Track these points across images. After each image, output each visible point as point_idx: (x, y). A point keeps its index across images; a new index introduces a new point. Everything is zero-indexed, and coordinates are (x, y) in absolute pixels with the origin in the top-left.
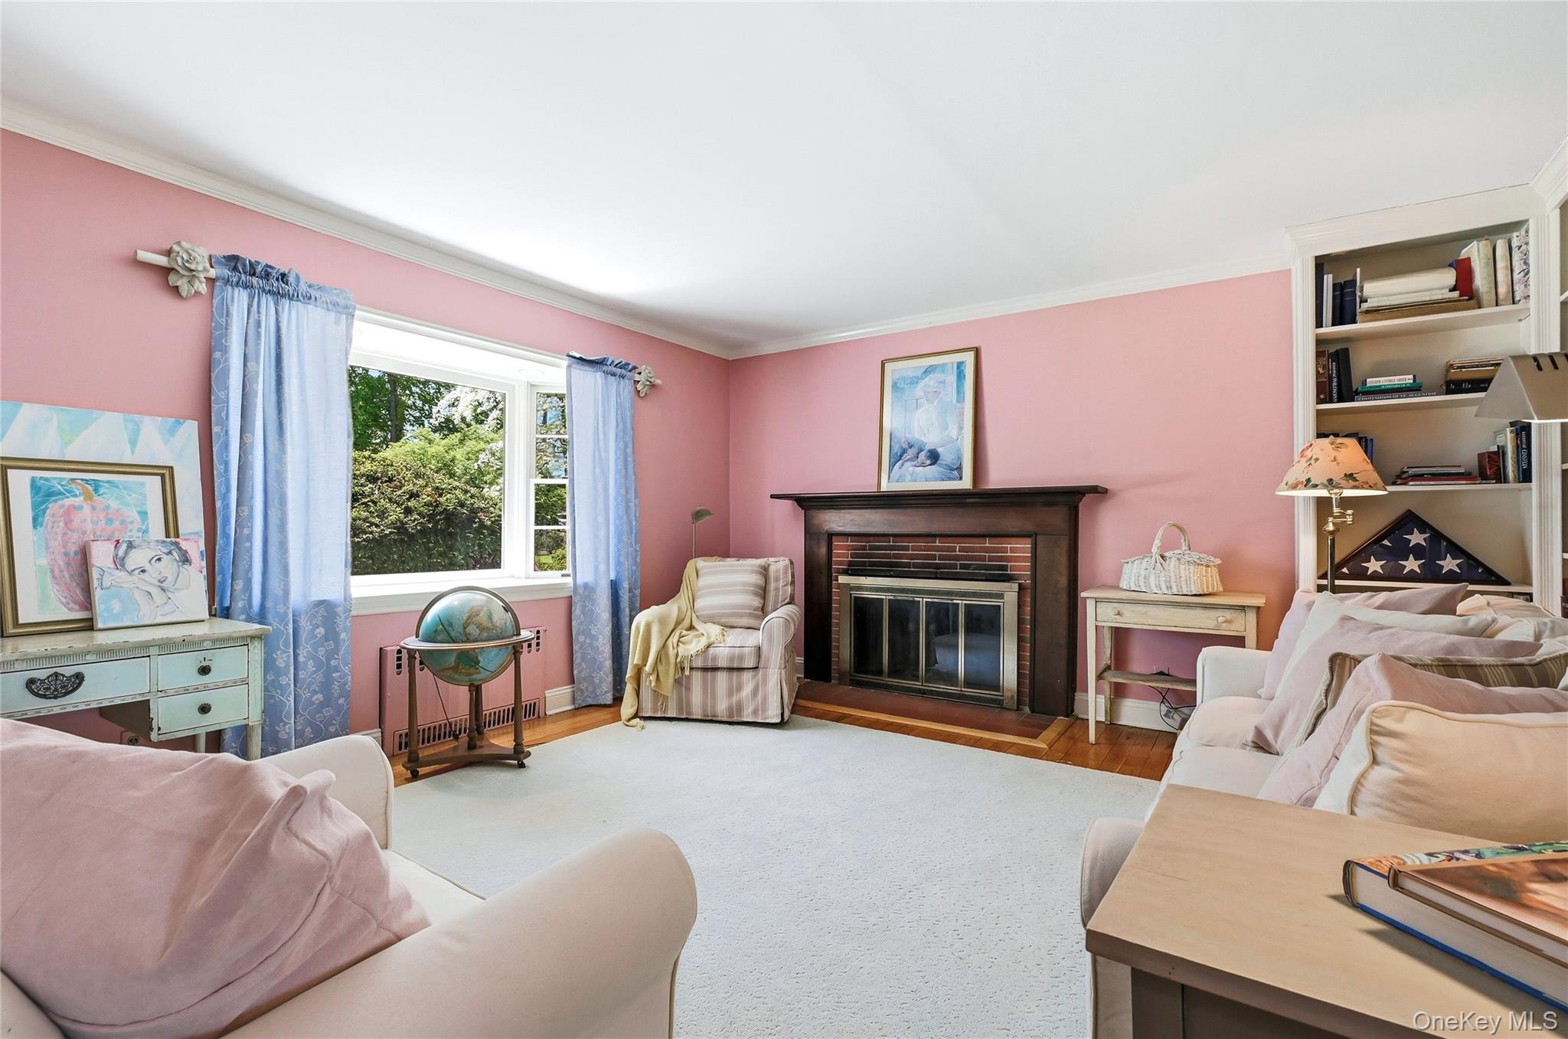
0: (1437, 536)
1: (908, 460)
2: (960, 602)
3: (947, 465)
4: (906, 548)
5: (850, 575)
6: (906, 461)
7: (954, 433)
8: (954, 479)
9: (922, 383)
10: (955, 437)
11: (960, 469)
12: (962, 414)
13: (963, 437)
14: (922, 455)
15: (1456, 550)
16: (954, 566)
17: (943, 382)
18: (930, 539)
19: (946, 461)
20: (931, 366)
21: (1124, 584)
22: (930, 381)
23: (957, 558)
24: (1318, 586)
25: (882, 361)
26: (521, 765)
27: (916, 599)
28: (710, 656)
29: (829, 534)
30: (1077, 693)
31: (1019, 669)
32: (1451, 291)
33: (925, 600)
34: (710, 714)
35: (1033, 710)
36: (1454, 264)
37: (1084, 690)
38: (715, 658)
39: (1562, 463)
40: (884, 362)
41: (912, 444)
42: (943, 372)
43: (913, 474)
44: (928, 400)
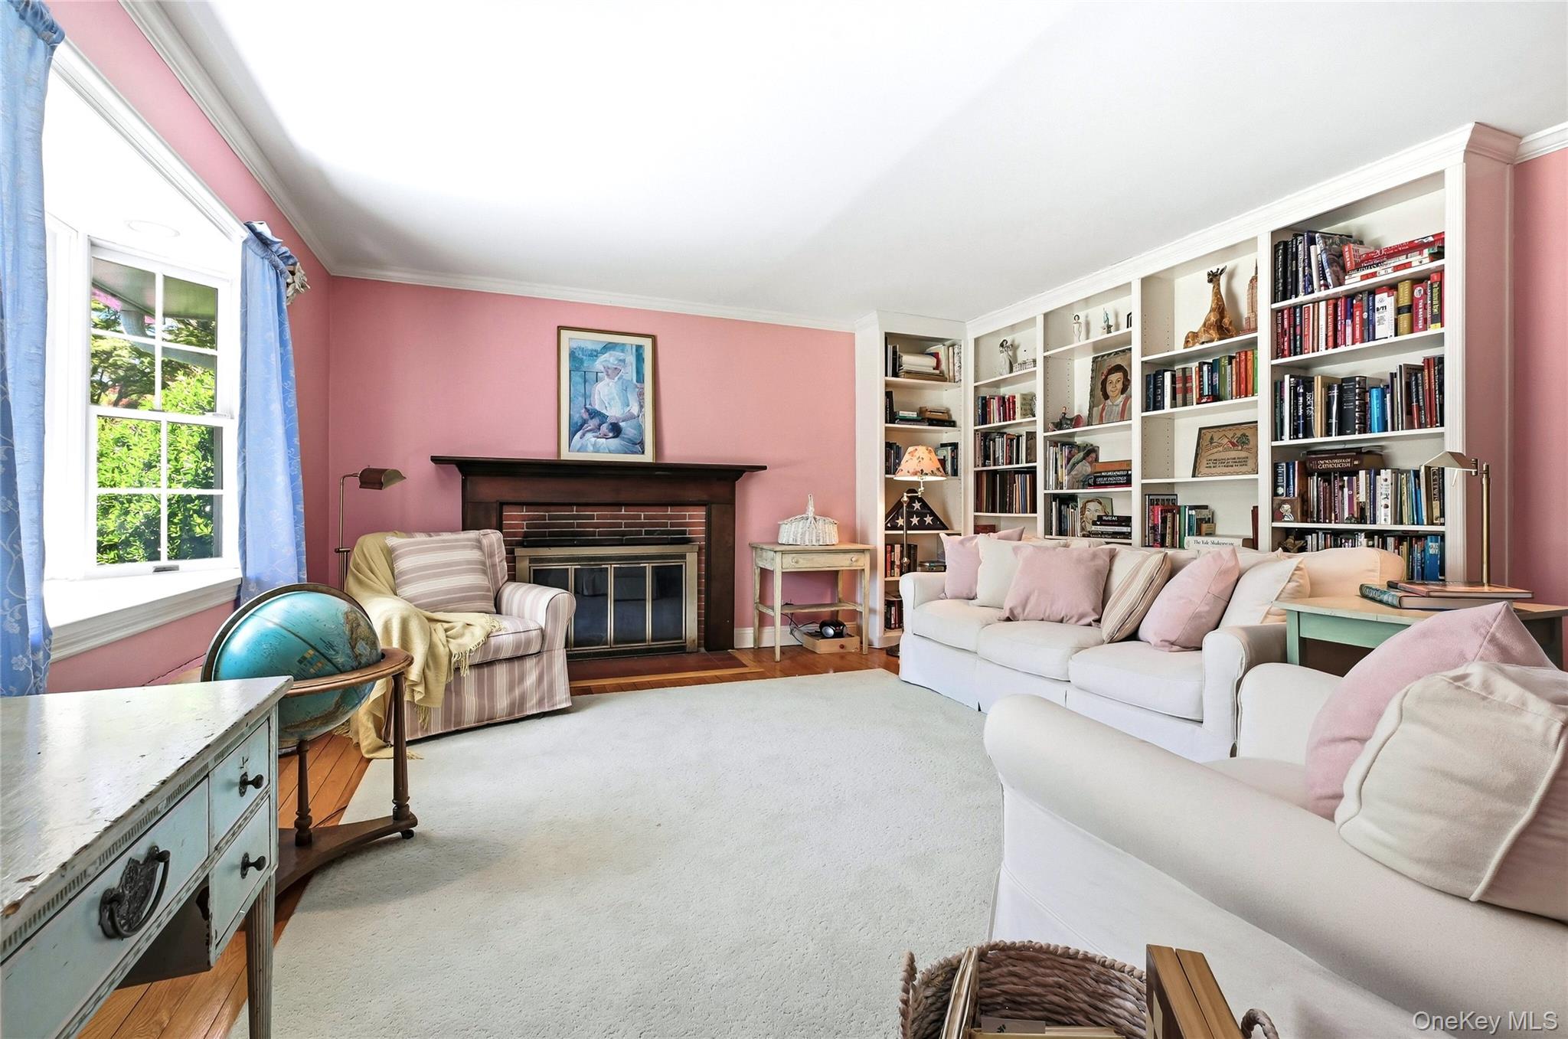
0: (924, 505)
1: (591, 430)
2: (647, 565)
3: (629, 439)
4: (592, 517)
5: (525, 547)
6: (588, 431)
7: (635, 409)
8: (636, 453)
9: (602, 358)
10: (636, 414)
11: (642, 443)
12: (641, 394)
13: (644, 415)
14: (604, 428)
15: (932, 514)
16: (639, 533)
17: (623, 361)
18: (617, 508)
19: (628, 435)
20: (611, 343)
21: (783, 540)
22: (609, 358)
23: (642, 525)
24: (886, 535)
25: (558, 327)
26: (408, 835)
27: (603, 566)
28: (492, 648)
29: (500, 503)
30: (735, 629)
31: (698, 617)
32: (934, 369)
33: (613, 566)
34: (486, 717)
35: (708, 649)
36: (932, 354)
37: (743, 625)
38: (498, 649)
39: (975, 467)
40: (560, 328)
41: (594, 414)
42: (623, 351)
43: (594, 445)
44: (608, 375)
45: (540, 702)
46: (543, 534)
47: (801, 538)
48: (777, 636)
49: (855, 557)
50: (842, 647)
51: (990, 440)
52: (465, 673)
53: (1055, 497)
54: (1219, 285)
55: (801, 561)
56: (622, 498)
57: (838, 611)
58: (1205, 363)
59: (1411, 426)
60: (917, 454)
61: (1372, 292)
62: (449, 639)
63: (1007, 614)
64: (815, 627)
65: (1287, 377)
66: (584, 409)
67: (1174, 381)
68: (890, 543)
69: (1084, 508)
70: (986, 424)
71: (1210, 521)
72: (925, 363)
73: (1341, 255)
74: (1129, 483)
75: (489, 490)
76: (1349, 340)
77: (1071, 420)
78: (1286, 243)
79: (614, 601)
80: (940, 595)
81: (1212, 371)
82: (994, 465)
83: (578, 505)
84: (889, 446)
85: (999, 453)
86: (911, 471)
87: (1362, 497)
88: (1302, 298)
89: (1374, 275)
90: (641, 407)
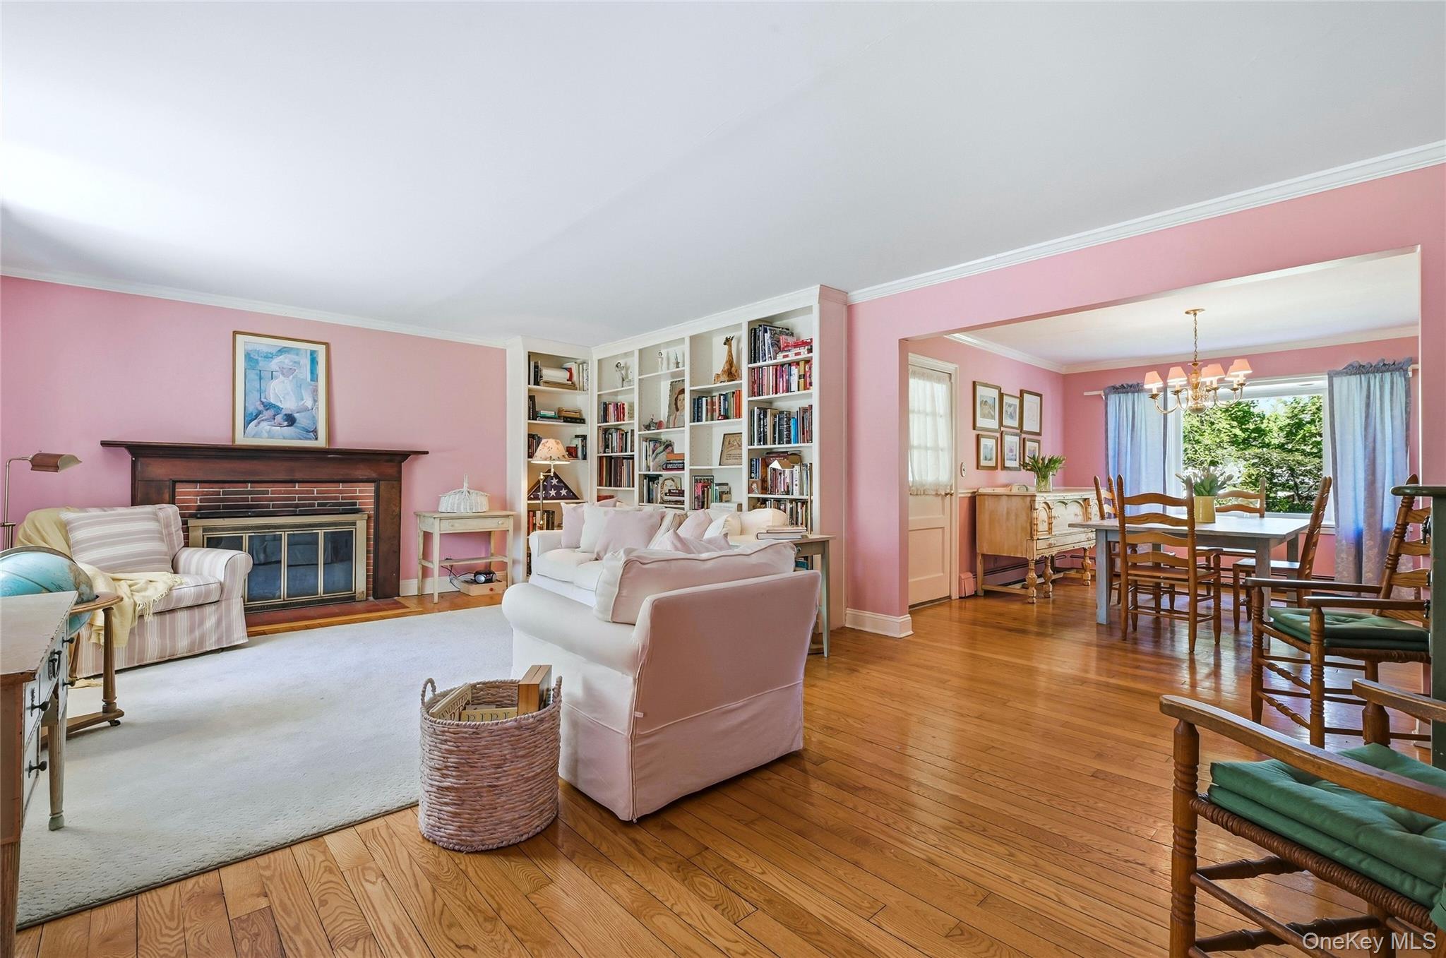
0: (560, 481)
1: (266, 420)
2: (320, 531)
3: (303, 427)
4: (267, 492)
5: (199, 518)
6: (263, 420)
7: (309, 403)
8: (309, 439)
9: (277, 359)
10: (310, 407)
11: (315, 431)
12: (315, 391)
13: (318, 408)
14: (279, 418)
15: (566, 487)
16: (312, 505)
17: (298, 363)
18: (290, 485)
19: (302, 424)
20: (285, 347)
21: (442, 509)
22: (285, 360)
23: (315, 499)
24: (528, 504)
25: (234, 332)
26: (115, 724)
27: (278, 533)
28: (174, 600)
29: (173, 481)
30: (401, 581)
31: (367, 572)
32: (568, 380)
33: (286, 533)
34: (167, 655)
35: (376, 598)
36: (566, 369)
37: (408, 578)
38: (179, 599)
39: (598, 453)
40: (235, 333)
41: (268, 406)
42: (297, 355)
43: (269, 432)
44: (283, 374)
45: (219, 640)
46: (218, 508)
47: (458, 507)
48: (438, 584)
49: (501, 521)
50: (491, 590)
51: (610, 434)
52: (149, 618)
53: (646, 476)
54: (731, 346)
55: (456, 525)
56: (298, 476)
57: (490, 562)
58: (722, 395)
59: (804, 442)
60: (547, 445)
61: (790, 365)
62: (134, 593)
63: (595, 556)
64: (471, 576)
65: (756, 408)
66: (259, 403)
67: (707, 405)
68: (531, 511)
69: (663, 484)
70: (606, 422)
71: (729, 492)
72: (561, 376)
73: (779, 341)
74: (683, 469)
75: (158, 470)
76: (781, 391)
77: (656, 423)
78: (755, 329)
79: (288, 566)
80: (557, 546)
81: (725, 400)
82: (612, 452)
83: (252, 482)
84: (531, 437)
85: (615, 444)
86: (543, 457)
87: (788, 480)
88: (760, 363)
89: (787, 356)
90: (315, 401)
